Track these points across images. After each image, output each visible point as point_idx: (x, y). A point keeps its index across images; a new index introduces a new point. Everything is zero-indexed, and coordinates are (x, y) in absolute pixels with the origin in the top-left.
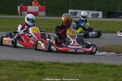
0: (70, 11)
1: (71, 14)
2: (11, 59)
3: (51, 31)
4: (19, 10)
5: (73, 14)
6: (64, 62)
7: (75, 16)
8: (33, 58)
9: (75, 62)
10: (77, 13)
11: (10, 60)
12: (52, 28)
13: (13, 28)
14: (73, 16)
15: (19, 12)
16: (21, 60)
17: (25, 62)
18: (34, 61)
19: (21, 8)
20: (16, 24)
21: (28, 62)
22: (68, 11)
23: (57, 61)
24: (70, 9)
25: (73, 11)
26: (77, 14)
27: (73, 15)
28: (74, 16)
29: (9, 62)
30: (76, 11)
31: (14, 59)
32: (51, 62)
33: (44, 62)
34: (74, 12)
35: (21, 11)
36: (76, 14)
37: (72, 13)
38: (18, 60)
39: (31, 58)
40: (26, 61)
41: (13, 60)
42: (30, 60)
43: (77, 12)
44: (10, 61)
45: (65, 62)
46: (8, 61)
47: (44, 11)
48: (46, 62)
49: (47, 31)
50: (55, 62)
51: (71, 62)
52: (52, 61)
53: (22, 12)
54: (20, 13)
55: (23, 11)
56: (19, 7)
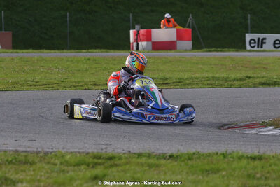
0: (248, 37)
1: (250, 43)
3: (189, 84)
4: (132, 39)
5: (255, 43)
7: (260, 49)
10: (264, 41)
12: (192, 78)
14: (256, 48)
15: (133, 43)
19: (137, 34)
22: (245, 37)
25: (256, 36)
26: (265, 43)
27: (256, 45)
28: (258, 47)
35: (137, 40)
37: (252, 41)
47: (190, 40)
49: (180, 84)
54: (135, 44)
55: (141, 41)
56: (132, 32)
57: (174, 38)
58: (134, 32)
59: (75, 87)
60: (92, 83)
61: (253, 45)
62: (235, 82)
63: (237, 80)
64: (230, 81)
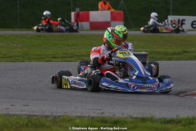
0: (170, 18)
1: (172, 24)
2: (60, 114)
4: (73, 20)
6: (161, 117)
8: (102, 111)
9: (181, 117)
10: (184, 22)
11: (58, 114)
13: (64, 54)
15: (73, 23)
16: (79, 114)
17: (87, 118)
18: (103, 117)
19: (77, 16)
20: (68, 45)
21: (93, 118)
23: (149, 116)
24: (170, 15)
25: (176, 18)
26: (184, 24)
29: (57, 119)
30: (181, 18)
31: (65, 113)
32: (136, 118)
33: (123, 118)
34: (179, 20)
35: (77, 20)
36: (182, 24)
38: (74, 115)
39: (99, 111)
40: (88, 117)
41: (64, 116)
42: (97, 115)
43: (184, 20)
44: (59, 117)
45: (163, 117)
46: (55, 117)
47: (121, 21)
48: (127, 118)
50: (145, 116)
51: (175, 117)
52: (138, 116)
53: (80, 23)
54: (75, 24)
55: (80, 21)
56: (73, 14)
57: (108, 19)
58: (75, 14)
59: (37, 59)
60: (51, 56)
61: (174, 25)
62: (174, 56)
63: (176, 54)
64: (170, 55)
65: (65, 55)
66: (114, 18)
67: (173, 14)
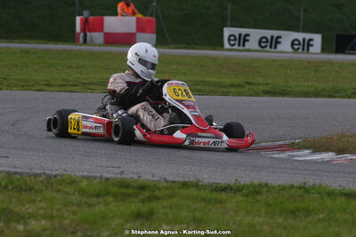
0: (227, 31)
1: (229, 40)
2: (57, 172)
4: (78, 29)
5: (235, 40)
6: (211, 181)
7: (241, 48)
8: (121, 170)
9: (242, 183)
10: (247, 38)
11: (54, 173)
13: (63, 80)
14: (236, 47)
15: (79, 34)
16: (85, 174)
17: (99, 180)
18: (123, 179)
19: (85, 23)
20: (69, 67)
21: (107, 179)
22: (222, 31)
23: (192, 179)
24: (227, 26)
25: (237, 31)
26: (248, 41)
27: (237, 42)
28: (239, 45)
29: (53, 180)
30: (244, 31)
31: (65, 170)
32: (174, 182)
33: (154, 181)
34: (240, 35)
35: (84, 30)
36: (245, 40)
37: (232, 38)
38: (79, 174)
39: (116, 170)
40: (101, 178)
41: (61, 175)
42: (112, 175)
43: (248, 35)
44: (55, 176)
45: (215, 181)
46: (49, 177)
47: (153, 32)
48: (159, 181)
50: (187, 180)
51: (233, 182)
52: (176, 179)
53: (88, 34)
54: (82, 35)
55: (90, 31)
56: (78, 19)
58: (81, 20)
59: (22, 86)
60: (44, 83)
61: (232, 43)
64: (225, 87)
65: (64, 83)
66: (141, 28)
67: (232, 26)
